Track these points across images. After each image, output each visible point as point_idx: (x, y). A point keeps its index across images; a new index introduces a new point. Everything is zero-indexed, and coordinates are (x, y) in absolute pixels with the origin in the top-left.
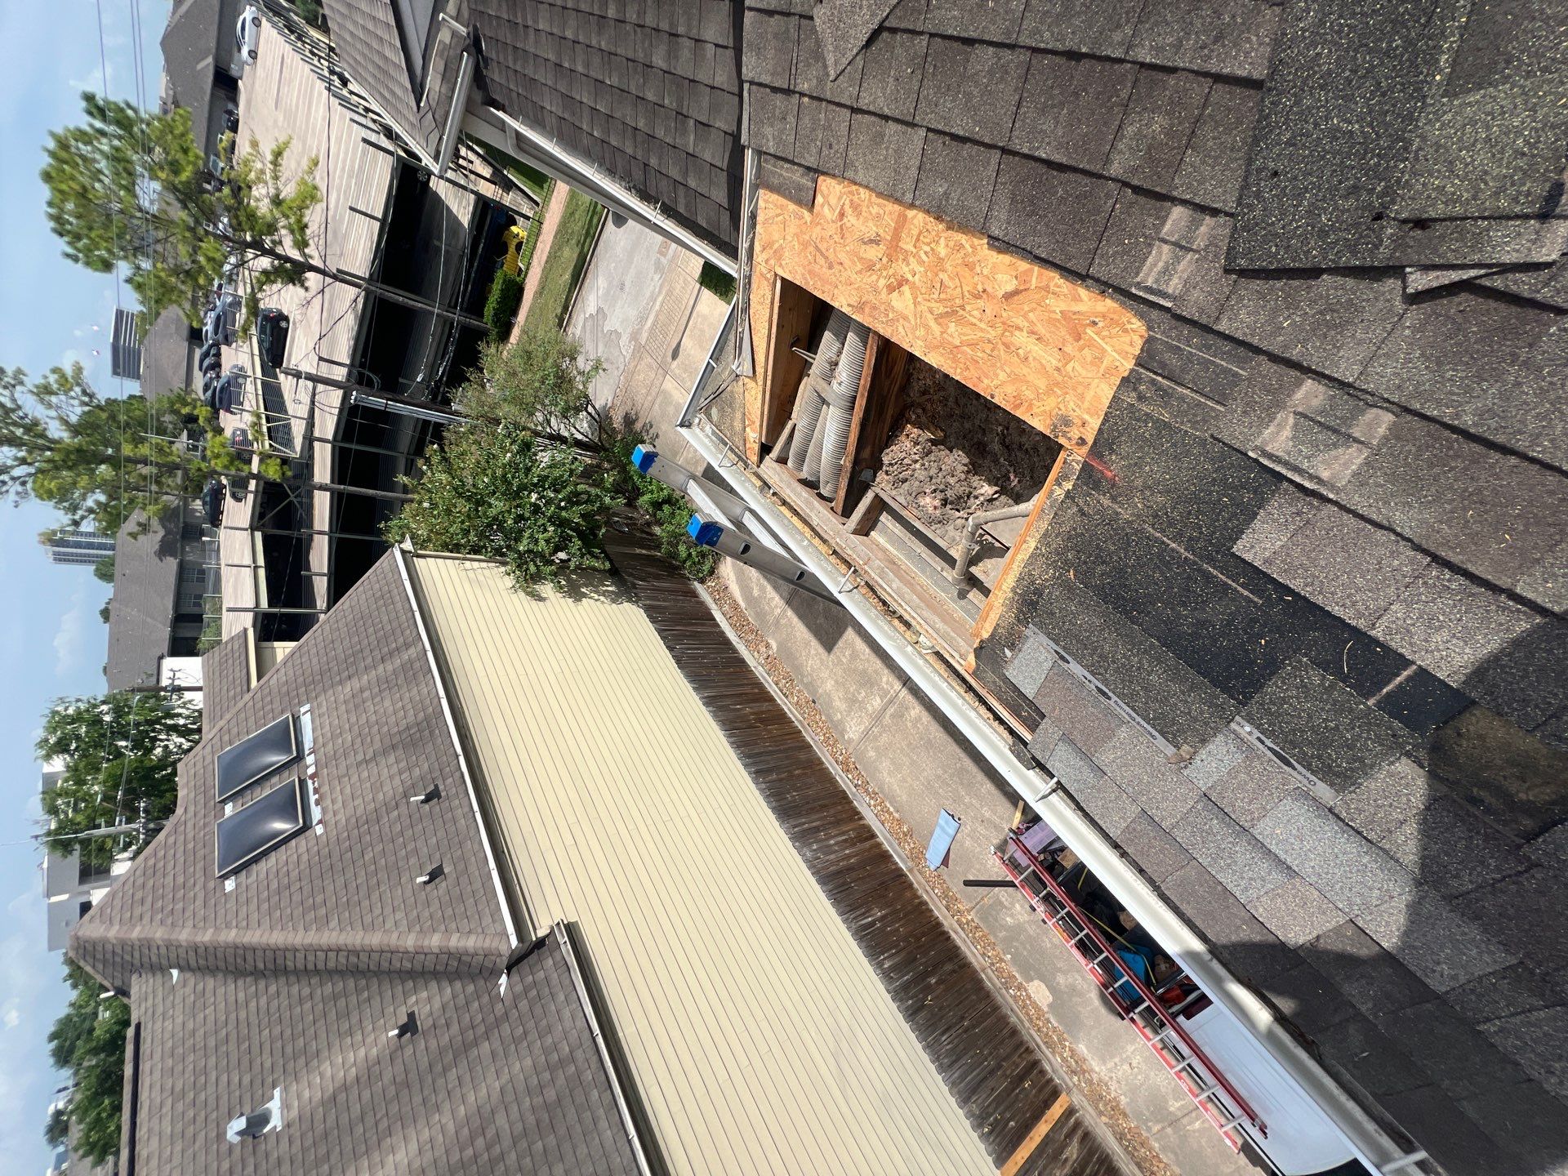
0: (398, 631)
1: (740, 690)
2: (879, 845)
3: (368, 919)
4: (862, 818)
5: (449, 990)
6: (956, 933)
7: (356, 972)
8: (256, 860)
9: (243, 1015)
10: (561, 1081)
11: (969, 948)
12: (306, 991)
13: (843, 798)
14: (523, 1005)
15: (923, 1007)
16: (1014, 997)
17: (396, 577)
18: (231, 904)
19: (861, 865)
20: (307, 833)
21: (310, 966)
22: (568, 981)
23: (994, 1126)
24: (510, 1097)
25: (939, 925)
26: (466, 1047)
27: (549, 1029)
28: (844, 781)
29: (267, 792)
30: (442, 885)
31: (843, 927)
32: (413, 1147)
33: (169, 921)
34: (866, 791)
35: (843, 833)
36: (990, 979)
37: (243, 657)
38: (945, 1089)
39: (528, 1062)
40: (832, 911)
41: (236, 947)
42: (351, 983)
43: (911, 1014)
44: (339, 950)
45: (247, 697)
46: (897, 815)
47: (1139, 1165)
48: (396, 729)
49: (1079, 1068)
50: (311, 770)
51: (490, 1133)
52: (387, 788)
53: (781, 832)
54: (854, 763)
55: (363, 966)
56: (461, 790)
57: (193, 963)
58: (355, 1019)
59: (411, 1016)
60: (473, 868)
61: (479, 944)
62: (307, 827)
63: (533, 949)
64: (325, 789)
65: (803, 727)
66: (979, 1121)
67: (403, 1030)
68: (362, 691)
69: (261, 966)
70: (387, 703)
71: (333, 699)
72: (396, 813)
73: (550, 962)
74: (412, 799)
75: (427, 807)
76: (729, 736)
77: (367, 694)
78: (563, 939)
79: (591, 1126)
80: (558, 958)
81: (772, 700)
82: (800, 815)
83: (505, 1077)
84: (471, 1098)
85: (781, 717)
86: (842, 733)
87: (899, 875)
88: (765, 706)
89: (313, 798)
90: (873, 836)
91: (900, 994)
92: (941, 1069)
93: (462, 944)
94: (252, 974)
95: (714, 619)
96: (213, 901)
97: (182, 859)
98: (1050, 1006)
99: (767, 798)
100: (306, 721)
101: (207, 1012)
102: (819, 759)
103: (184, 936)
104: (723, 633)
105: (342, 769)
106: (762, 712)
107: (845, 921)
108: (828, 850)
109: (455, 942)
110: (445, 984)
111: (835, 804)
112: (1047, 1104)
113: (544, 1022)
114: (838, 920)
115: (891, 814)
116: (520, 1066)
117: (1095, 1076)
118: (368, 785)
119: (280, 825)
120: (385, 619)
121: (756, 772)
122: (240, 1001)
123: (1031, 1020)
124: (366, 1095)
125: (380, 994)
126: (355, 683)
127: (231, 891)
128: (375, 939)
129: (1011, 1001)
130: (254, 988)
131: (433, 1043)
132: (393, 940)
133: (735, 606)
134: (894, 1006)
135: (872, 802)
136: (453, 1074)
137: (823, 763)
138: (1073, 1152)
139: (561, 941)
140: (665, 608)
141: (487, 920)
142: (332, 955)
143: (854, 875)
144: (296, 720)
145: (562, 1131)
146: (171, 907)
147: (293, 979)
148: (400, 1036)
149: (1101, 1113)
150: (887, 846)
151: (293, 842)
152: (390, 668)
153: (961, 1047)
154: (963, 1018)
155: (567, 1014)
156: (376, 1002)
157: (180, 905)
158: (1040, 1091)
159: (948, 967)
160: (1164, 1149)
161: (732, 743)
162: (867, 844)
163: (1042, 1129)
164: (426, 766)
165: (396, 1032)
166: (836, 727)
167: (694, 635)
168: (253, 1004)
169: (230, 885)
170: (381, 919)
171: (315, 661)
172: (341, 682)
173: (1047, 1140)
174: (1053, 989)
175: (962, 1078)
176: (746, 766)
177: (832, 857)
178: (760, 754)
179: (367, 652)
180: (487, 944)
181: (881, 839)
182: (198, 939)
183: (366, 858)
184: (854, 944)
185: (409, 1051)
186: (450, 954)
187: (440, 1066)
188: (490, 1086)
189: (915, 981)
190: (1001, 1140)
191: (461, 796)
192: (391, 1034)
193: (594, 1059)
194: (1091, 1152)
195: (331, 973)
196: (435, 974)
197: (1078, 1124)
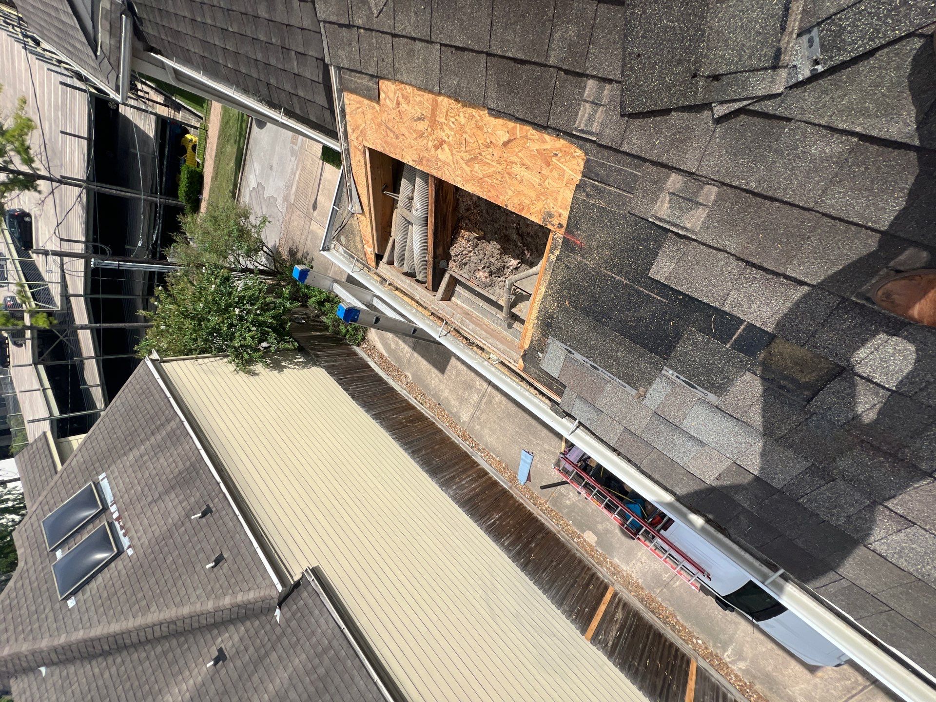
0: (160, 413)
1: (395, 406)
2: (491, 478)
3: (177, 600)
4: (478, 465)
5: (243, 628)
6: (541, 516)
7: (177, 634)
8: (87, 582)
9: (100, 682)
10: (326, 661)
11: (549, 522)
12: (144, 655)
13: (466, 456)
14: (294, 623)
15: (530, 561)
16: (577, 543)
17: (151, 378)
18: (76, 615)
19: (483, 492)
20: (122, 556)
21: (143, 639)
22: (319, 602)
23: (577, 614)
24: (295, 680)
25: (531, 514)
26: (261, 659)
27: (313, 633)
28: (465, 446)
29: (85, 536)
30: (225, 565)
31: (478, 529)
33: (31, 638)
34: (478, 449)
35: (469, 476)
36: (563, 537)
37: (47, 452)
38: (549, 602)
39: (304, 656)
40: (471, 521)
41: (85, 641)
42: (174, 642)
43: (524, 567)
44: (161, 624)
45: (56, 477)
46: (498, 459)
47: (653, 612)
48: (172, 476)
49: (616, 571)
50: (115, 516)
52: (174, 514)
53: (433, 483)
54: (469, 435)
55: (180, 629)
57: (55, 659)
58: (181, 662)
59: (220, 651)
60: (243, 550)
61: (257, 594)
62: (121, 551)
63: (293, 590)
64: (129, 525)
65: (436, 420)
66: (569, 614)
67: (217, 661)
68: (142, 456)
69: (106, 648)
70: (162, 460)
71: (121, 466)
72: (183, 529)
73: (305, 594)
74: (192, 517)
75: (204, 520)
76: (392, 435)
77: (146, 458)
78: (311, 578)
79: (350, 682)
80: (311, 590)
81: (414, 408)
82: (442, 471)
83: (290, 670)
84: (270, 687)
85: (421, 417)
86: (459, 419)
87: (505, 492)
88: (411, 413)
89: (121, 533)
90: (486, 473)
91: (515, 558)
92: (545, 592)
93: (246, 598)
94: (101, 655)
95: (370, 367)
96: (61, 616)
97: (31, 595)
98: (596, 542)
99: (421, 466)
100: (105, 484)
101: (73, 687)
102: (448, 437)
103: (44, 644)
104: (377, 374)
105: (138, 510)
106: (410, 417)
107: (479, 525)
108: (461, 488)
109: (240, 598)
110: (239, 625)
111: (461, 461)
112: (603, 595)
113: (309, 630)
114: (475, 525)
115: (494, 459)
116: (299, 661)
117: (625, 573)
118: (160, 515)
119: (99, 556)
120: (149, 407)
121: (413, 452)
122: (96, 674)
123: (588, 553)
125: (196, 643)
126: (136, 452)
127: (73, 607)
128: (185, 610)
129: (576, 545)
130: (105, 663)
131: (239, 663)
132: (198, 608)
133: (382, 357)
134: (514, 565)
135: (483, 455)
136: (255, 678)
137: (450, 439)
138: (619, 615)
139: (310, 580)
140: (338, 365)
141: (259, 579)
142: (157, 628)
143: (479, 498)
144: (97, 485)
145: (332, 690)
146: (29, 628)
147: (132, 650)
148: (215, 664)
149: (630, 591)
150: (495, 478)
151: (113, 564)
152: (159, 437)
153: (553, 577)
154: (552, 561)
155: (322, 621)
156: (194, 649)
157: (36, 626)
158: (598, 589)
159: (540, 536)
160: (663, 600)
161: (394, 439)
162: (484, 479)
163: (602, 608)
164: (198, 494)
165: (212, 663)
166: (455, 416)
167: (360, 379)
168: (106, 675)
169: (71, 603)
170: (186, 597)
171: (102, 443)
172: (125, 454)
173: (606, 613)
174: (596, 533)
175: (557, 593)
176: (405, 450)
177: (465, 491)
178: (412, 442)
179: (140, 430)
180: (262, 593)
181: (491, 474)
182: (56, 643)
183: (168, 562)
184: (486, 537)
185: (223, 671)
186: (239, 606)
187: (246, 676)
188: (281, 677)
189: (523, 548)
190: (582, 620)
191: (226, 508)
192: (208, 665)
193: (345, 643)
194: (629, 613)
195: (158, 640)
196: (231, 621)
197: (620, 600)
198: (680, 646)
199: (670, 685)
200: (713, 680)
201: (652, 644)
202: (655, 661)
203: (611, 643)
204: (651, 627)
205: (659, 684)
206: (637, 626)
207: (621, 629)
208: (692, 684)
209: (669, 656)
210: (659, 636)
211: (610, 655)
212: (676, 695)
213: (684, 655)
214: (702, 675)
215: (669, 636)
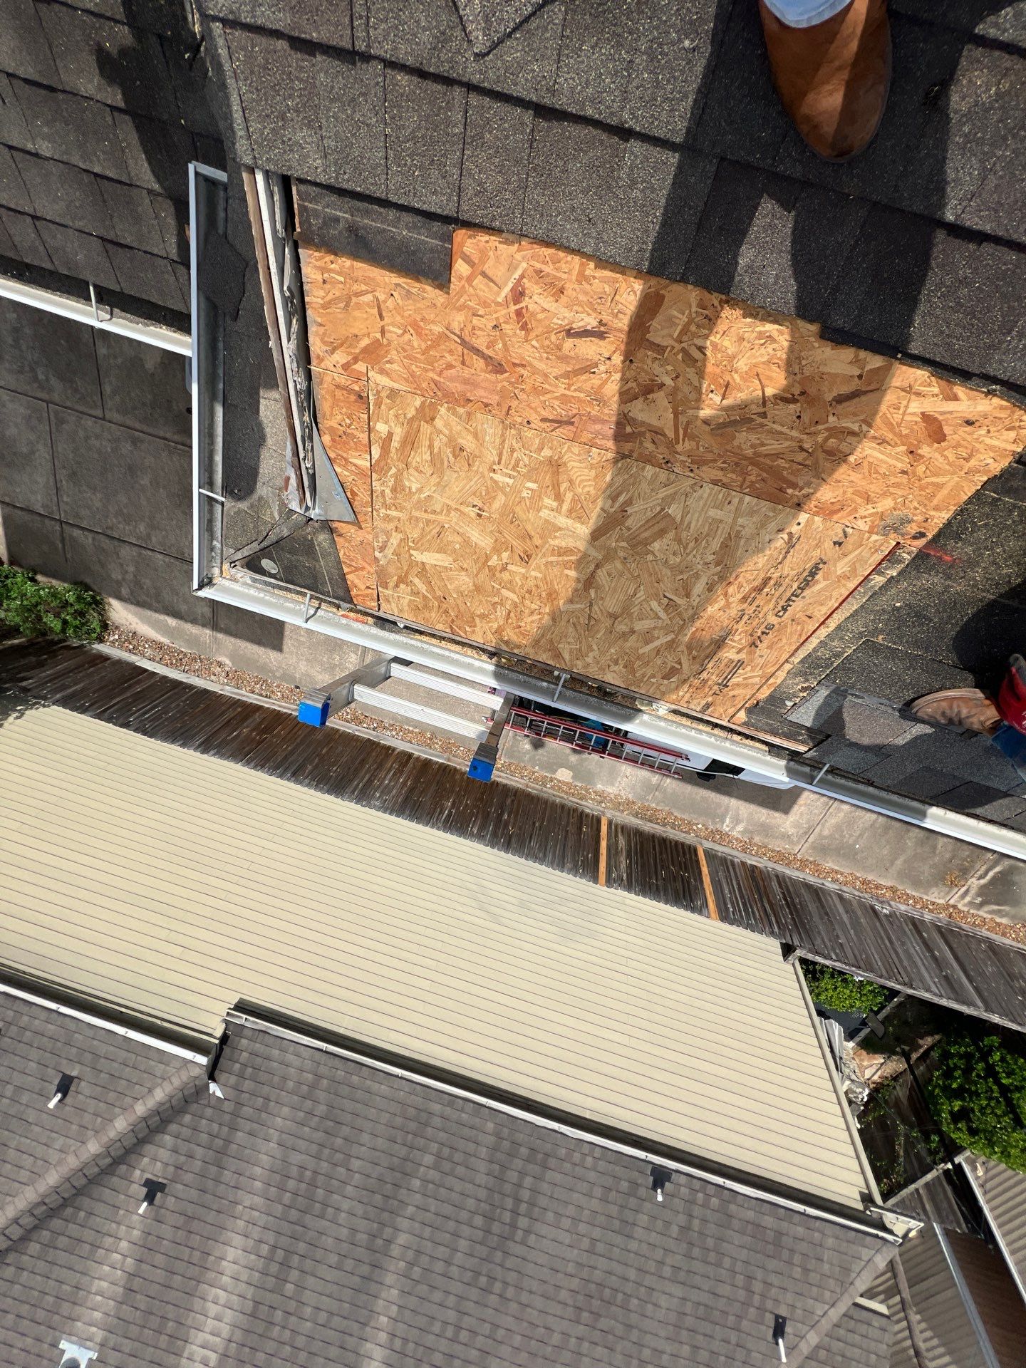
2: (418, 759)
5: (167, 1138)
6: (499, 777)
10: (322, 1096)
11: (511, 778)
13: (371, 745)
14: (247, 1085)
15: (510, 837)
16: (552, 788)
19: (418, 783)
22: (273, 1040)
23: (583, 865)
27: (284, 1078)
28: (364, 732)
30: (82, 1086)
31: (434, 831)
35: (390, 770)
36: (534, 789)
38: (550, 870)
39: (286, 1110)
43: (507, 847)
47: (650, 821)
49: (603, 797)
54: (362, 714)
59: (148, 1183)
60: (103, 1049)
61: (168, 1088)
63: (221, 1049)
66: (574, 870)
67: (150, 1198)
73: (244, 1042)
76: (248, 763)
78: (241, 1019)
80: (249, 1033)
83: (276, 1135)
84: (258, 1171)
85: (279, 718)
87: (444, 769)
88: (257, 717)
90: (410, 755)
91: (493, 842)
92: (541, 861)
93: (151, 1103)
95: (146, 670)
98: (573, 778)
99: (317, 788)
109: (142, 1109)
110: (159, 1137)
112: (599, 830)
113: (276, 1079)
116: (281, 1119)
117: (612, 796)
123: (566, 793)
129: (550, 791)
131: (189, 1178)
132: (73, 1162)
135: (394, 733)
136: (228, 1176)
138: (622, 842)
139: (241, 1021)
140: (83, 690)
141: (160, 1069)
143: (417, 792)
145: (348, 1118)
148: (151, 1203)
149: (623, 811)
150: (423, 756)
153: (543, 839)
154: (534, 823)
155: (290, 1058)
158: (591, 826)
159: (509, 801)
160: (657, 804)
162: (411, 765)
163: (604, 844)
165: (144, 1204)
167: (138, 697)
173: (608, 848)
174: (569, 768)
175: (554, 856)
178: (284, 760)
180: (176, 1083)
181: (416, 753)
189: (496, 827)
190: (589, 868)
193: (338, 1062)
194: (629, 836)
196: (142, 1142)
197: (616, 826)
198: (683, 840)
199: (688, 883)
200: (719, 854)
201: (661, 853)
202: (668, 868)
203: (625, 875)
204: (654, 836)
205: (679, 886)
206: (642, 844)
207: (629, 856)
208: (705, 870)
209: (678, 856)
210: (664, 841)
211: (629, 888)
212: (696, 888)
213: (690, 846)
214: (710, 855)
215: (672, 836)
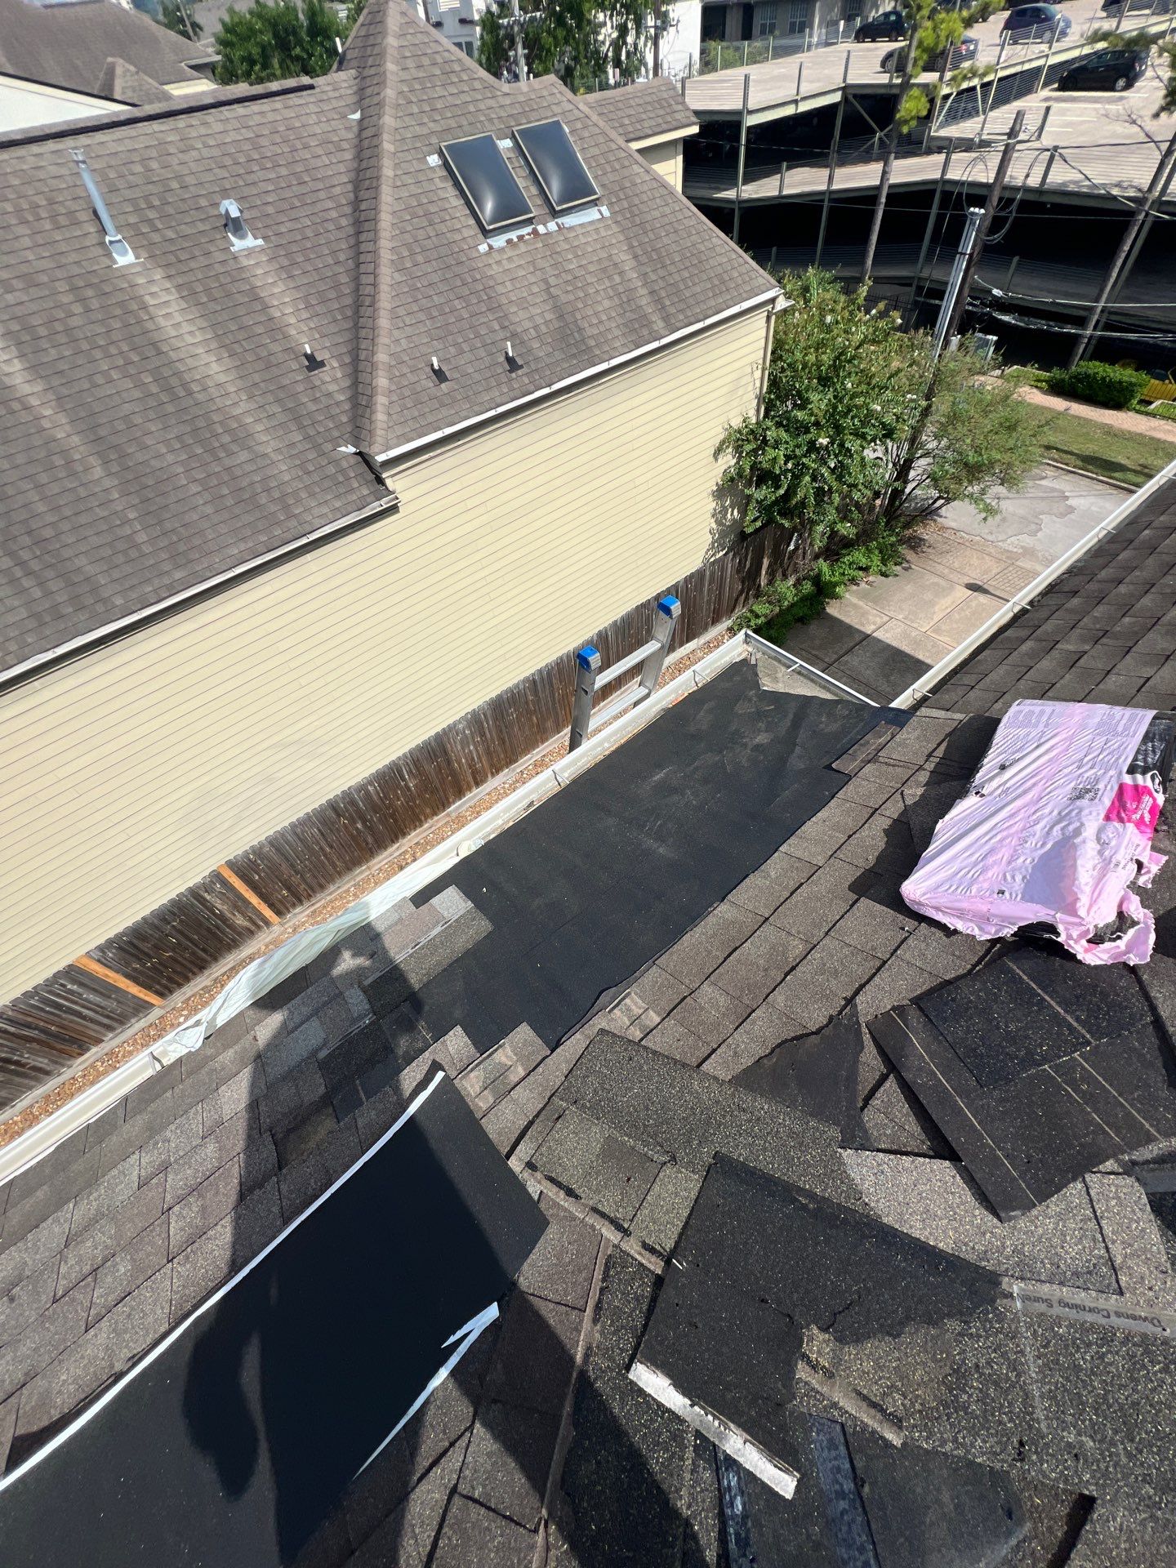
0: (682, 306)
2: (470, 789)
3: (401, 311)
4: (493, 775)
5: (342, 398)
7: (357, 306)
8: (457, 184)
9: (322, 195)
10: (273, 508)
12: (342, 257)
13: (511, 760)
14: (331, 470)
15: (339, 815)
16: (348, 891)
17: (744, 295)
18: (416, 165)
19: (453, 773)
20: (480, 236)
21: (362, 258)
22: (350, 509)
23: (254, 862)
24: (261, 462)
25: (404, 835)
26: (297, 419)
27: (312, 495)
29: (521, 183)
30: (429, 383)
31: (400, 753)
32: (222, 378)
33: (401, 102)
35: (479, 758)
37: (665, 127)
38: (278, 830)
39: (287, 478)
40: (413, 745)
41: (378, 178)
42: (348, 301)
43: (332, 805)
44: (375, 285)
45: (621, 141)
48: (579, 317)
50: (541, 229)
51: (234, 448)
52: (522, 315)
55: (362, 309)
56: (517, 393)
57: (366, 134)
58: (319, 309)
59: (322, 364)
60: (444, 412)
61: (379, 425)
62: (486, 233)
63: (375, 474)
64: (523, 248)
66: (257, 851)
67: (310, 358)
68: (621, 273)
69: (363, 206)
70: (607, 303)
71: (614, 241)
72: (497, 327)
73: (366, 492)
74: (509, 343)
75: (502, 359)
77: (617, 279)
78: (385, 503)
79: (240, 536)
80: (368, 500)
83: (275, 457)
84: (259, 427)
87: (444, 804)
89: (513, 235)
90: (478, 784)
91: (347, 796)
92: (293, 826)
93: (379, 408)
94: (356, 197)
96: (419, 145)
97: (459, 102)
100: (592, 214)
101: (324, 158)
103: (388, 120)
105: (541, 263)
107: (404, 755)
108: (465, 743)
109: (381, 400)
110: (348, 394)
112: (271, 906)
113: (317, 490)
114: (406, 749)
116: (283, 470)
118: (525, 294)
119: (489, 206)
120: (698, 289)
122: (333, 190)
123: (331, 901)
124: (259, 329)
125: (340, 331)
126: (629, 264)
127: (427, 162)
128: (384, 322)
130: (344, 202)
131: (300, 388)
132: (383, 340)
134: (338, 792)
136: (276, 409)
138: (240, 921)
139: (383, 502)
141: (399, 430)
142: (370, 279)
143: (444, 765)
144: (594, 203)
145: (237, 511)
146: (414, 100)
147: (352, 241)
148: (306, 356)
150: (469, 795)
151: (472, 222)
152: (644, 302)
153: (309, 843)
155: (325, 510)
156: (333, 328)
157: (415, 110)
158: (281, 902)
159: (370, 840)
162: (470, 779)
163: (254, 900)
164: (541, 354)
165: (309, 352)
168: (330, 204)
169: (434, 160)
170: (401, 325)
171: (656, 214)
172: (631, 247)
173: (247, 903)
175: (288, 842)
179: (661, 273)
180: (379, 432)
181: (475, 791)
182: (385, 136)
183: (457, 302)
184: (387, 762)
185: (294, 365)
186: (371, 397)
187: (282, 396)
188: (267, 443)
189: (358, 811)
190: (245, 868)
191: (512, 394)
192: (307, 346)
193: (289, 536)
194: (239, 934)
195: (356, 280)
196: (355, 383)
197: (259, 927)
198: (183, 990)
199: (140, 960)
200: (133, 1021)
201: (194, 953)
202: (173, 950)
203: (208, 898)
204: (216, 959)
205: (146, 947)
206: (221, 941)
207: (222, 917)
208: (134, 990)
209: (174, 971)
211: (194, 892)
212: (127, 964)
213: (171, 992)
214: (142, 1007)
